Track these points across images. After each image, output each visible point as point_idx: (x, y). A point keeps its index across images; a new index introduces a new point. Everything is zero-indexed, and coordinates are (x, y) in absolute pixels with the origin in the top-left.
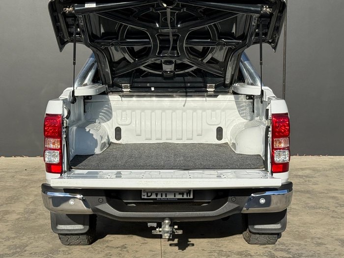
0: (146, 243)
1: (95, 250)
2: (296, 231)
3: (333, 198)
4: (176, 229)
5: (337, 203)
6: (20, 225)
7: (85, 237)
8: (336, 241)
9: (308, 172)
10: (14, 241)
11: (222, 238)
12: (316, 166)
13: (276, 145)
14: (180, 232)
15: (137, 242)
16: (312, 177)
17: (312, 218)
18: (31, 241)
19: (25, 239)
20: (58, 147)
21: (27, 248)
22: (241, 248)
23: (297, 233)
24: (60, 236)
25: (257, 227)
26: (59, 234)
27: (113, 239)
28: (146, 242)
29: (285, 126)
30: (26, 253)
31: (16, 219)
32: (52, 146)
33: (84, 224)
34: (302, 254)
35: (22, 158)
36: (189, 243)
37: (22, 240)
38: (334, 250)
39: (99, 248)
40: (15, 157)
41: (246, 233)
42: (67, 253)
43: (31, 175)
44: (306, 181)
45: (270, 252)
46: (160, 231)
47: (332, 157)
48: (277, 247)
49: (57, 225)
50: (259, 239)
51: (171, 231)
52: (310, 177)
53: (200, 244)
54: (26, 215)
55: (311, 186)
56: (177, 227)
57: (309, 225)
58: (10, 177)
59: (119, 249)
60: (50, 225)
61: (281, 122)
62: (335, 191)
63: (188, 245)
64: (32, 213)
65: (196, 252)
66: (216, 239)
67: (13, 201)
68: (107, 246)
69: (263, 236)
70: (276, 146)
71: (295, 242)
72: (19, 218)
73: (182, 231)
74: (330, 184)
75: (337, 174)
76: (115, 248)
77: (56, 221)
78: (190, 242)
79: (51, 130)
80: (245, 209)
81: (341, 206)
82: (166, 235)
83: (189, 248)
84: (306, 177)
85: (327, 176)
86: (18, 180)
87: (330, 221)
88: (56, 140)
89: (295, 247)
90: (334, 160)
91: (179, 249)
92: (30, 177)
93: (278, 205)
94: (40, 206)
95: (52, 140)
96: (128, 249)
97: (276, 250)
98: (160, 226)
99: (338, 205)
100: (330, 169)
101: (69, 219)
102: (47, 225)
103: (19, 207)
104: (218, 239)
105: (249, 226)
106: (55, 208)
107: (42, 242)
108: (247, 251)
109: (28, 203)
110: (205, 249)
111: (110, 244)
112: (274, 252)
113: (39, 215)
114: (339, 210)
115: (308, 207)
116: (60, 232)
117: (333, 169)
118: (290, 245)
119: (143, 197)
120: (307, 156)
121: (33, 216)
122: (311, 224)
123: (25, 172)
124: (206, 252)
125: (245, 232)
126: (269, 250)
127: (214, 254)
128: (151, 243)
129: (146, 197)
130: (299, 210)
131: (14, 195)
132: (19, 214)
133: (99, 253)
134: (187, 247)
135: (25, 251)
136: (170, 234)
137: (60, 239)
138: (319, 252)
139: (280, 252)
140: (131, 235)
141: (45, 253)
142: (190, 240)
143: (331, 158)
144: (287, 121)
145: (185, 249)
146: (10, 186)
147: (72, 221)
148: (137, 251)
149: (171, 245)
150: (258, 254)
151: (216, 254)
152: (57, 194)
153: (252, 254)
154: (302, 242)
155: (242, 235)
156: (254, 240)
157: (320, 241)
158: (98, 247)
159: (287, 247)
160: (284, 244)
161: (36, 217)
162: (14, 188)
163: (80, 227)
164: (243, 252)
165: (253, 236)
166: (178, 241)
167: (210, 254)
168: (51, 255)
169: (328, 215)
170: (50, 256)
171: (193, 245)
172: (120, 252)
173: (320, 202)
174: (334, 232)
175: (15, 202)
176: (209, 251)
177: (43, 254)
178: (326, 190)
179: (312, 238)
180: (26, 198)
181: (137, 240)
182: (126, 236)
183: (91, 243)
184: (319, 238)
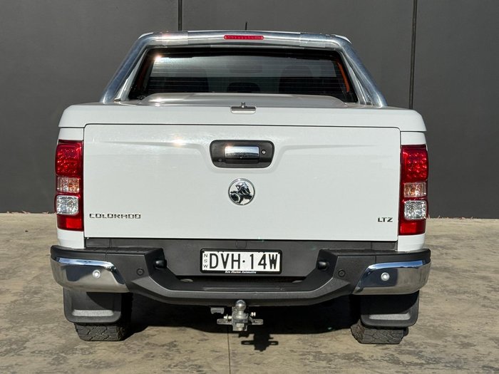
0: (206, 340)
1: (129, 348)
2: (431, 326)
3: (483, 278)
4: (253, 317)
5: (490, 286)
6: (17, 310)
7: (114, 329)
8: (490, 341)
9: (444, 241)
10: (8, 333)
11: (320, 335)
12: (457, 233)
13: (408, 193)
14: (260, 322)
15: (192, 338)
16: (451, 249)
17: (453, 307)
18: (34, 334)
19: (24, 331)
20: (76, 191)
21: (27, 344)
22: (348, 349)
23: (432, 328)
24: (78, 326)
25: (374, 317)
26: (76, 324)
27: (156, 333)
28: (206, 338)
29: (421, 165)
30: (25, 351)
31: (12, 302)
32: (67, 189)
33: (113, 309)
34: (441, 358)
35: (21, 214)
36: (270, 340)
37: (20, 332)
38: (489, 354)
39: (135, 346)
40: (10, 212)
41: (357, 327)
42: (87, 353)
43: (35, 239)
44: (442, 254)
45: (392, 355)
46: (229, 320)
47: (480, 220)
48: (403, 348)
49: (73, 310)
50: (375, 336)
51: (246, 320)
52: (448, 249)
53: (287, 343)
54: (25, 297)
55: (449, 261)
56: (255, 314)
57: (448, 317)
58: (3, 241)
59: (165, 347)
60: (63, 311)
61: (416, 159)
62: (486, 268)
63: (269, 344)
64: (36, 293)
65: (281, 355)
66: (310, 335)
67: (8, 275)
68: (148, 344)
69: (382, 331)
70: (407, 195)
71: (429, 341)
72: (16, 301)
73: (262, 320)
74: (478, 259)
75: (489, 244)
76: (160, 346)
77: (72, 303)
78: (272, 338)
79: (66, 164)
80: (358, 288)
81: (495, 290)
82: (238, 325)
83: (271, 348)
84: (443, 247)
85: (473, 247)
86: (14, 246)
87: (480, 312)
88: (74, 179)
89: (430, 349)
90: (483, 225)
91: (256, 349)
92: (33, 242)
93: (409, 283)
94: (47, 283)
95: (67, 180)
96: (179, 347)
97: (401, 352)
98: (229, 312)
99: (491, 289)
100: (477, 238)
101: (91, 301)
102: (58, 311)
103: (16, 285)
104: (313, 335)
105: (362, 316)
106: (71, 282)
107: (51, 335)
108: (358, 353)
109: (29, 278)
110: (295, 350)
111: (152, 341)
112: (398, 356)
113: (46, 296)
114: (493, 296)
115: (447, 291)
116: (77, 321)
117: (482, 237)
118: (422, 345)
119: (204, 269)
120: (443, 219)
121: (36, 298)
122: (452, 315)
123: (26, 234)
124: (295, 354)
125: (355, 326)
126: (391, 353)
127: (308, 357)
128: (214, 340)
129: (208, 269)
130: (433, 295)
131: (9, 266)
132: (15, 294)
133: (135, 353)
134: (268, 346)
135: (25, 348)
136: (245, 324)
137: (77, 330)
138: (465, 357)
139: (407, 355)
140: (183, 328)
141: (54, 351)
142: (272, 336)
143: (478, 222)
144: (424, 157)
145: (265, 349)
146: (4, 254)
147: (96, 304)
148: (192, 352)
149: (243, 343)
150: (375, 358)
151: (311, 358)
152: (75, 262)
153: (366, 358)
154: (440, 342)
155: (350, 330)
156: (368, 337)
157: (466, 341)
158: (134, 344)
159: (417, 348)
160: (414, 345)
161: (41, 299)
162: (9, 258)
163: (108, 313)
164: (352, 354)
165: (367, 331)
166: (254, 337)
167: (302, 357)
168: (63, 354)
169: (476, 302)
170: (62, 356)
171: (276, 343)
172: (168, 352)
173: (464, 285)
174: (487, 328)
175: (10, 278)
176: (301, 353)
177: (51, 354)
178: (473, 267)
179: (455, 337)
180: (27, 271)
181: (192, 335)
182: (176, 329)
183: (123, 339)
184: (465, 337)
